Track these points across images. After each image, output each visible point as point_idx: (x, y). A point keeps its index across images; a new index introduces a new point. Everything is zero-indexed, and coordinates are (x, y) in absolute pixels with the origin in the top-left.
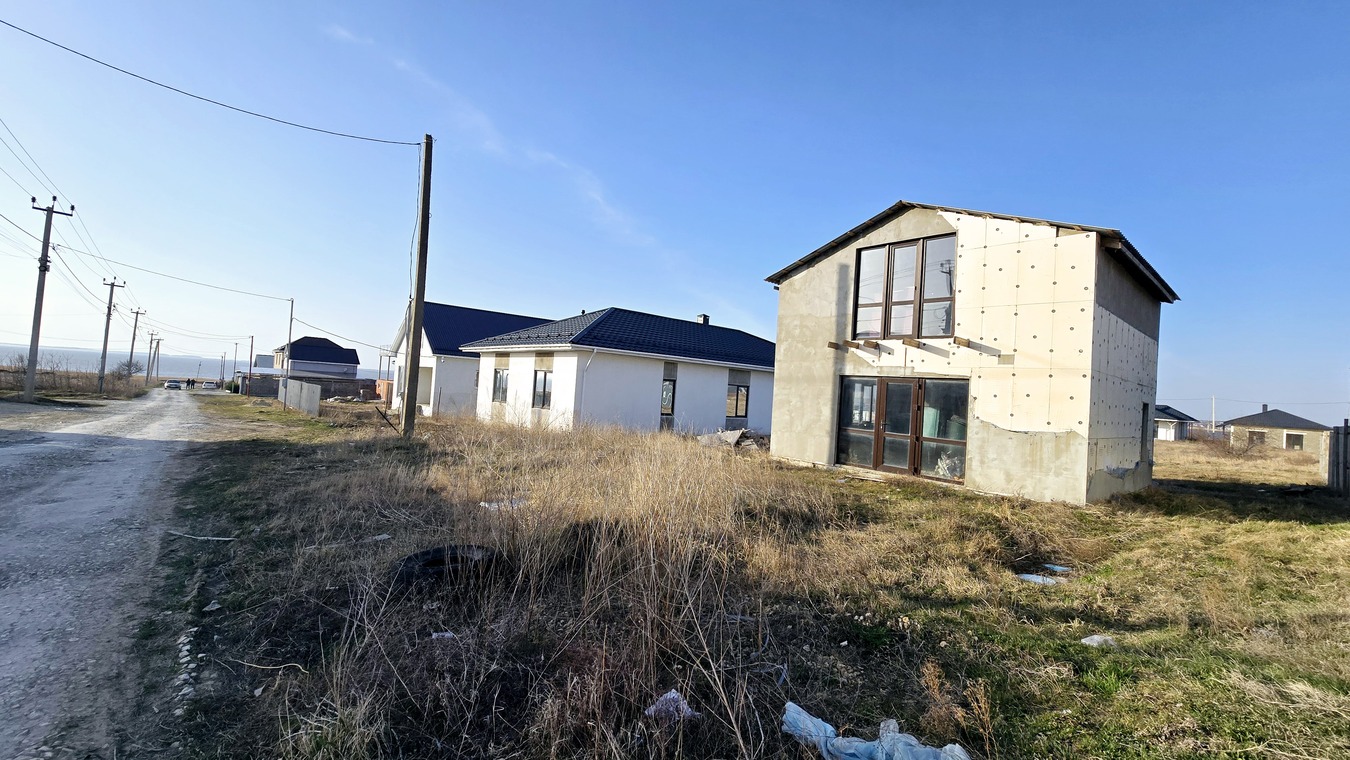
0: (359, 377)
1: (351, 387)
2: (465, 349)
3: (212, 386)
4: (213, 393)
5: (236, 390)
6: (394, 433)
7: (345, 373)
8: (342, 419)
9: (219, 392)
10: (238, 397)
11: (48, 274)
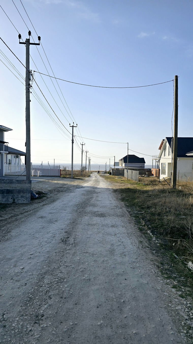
0: (145, 168)
1: (143, 172)
2: (188, 155)
3: (104, 173)
4: (105, 175)
5: (110, 174)
6: (169, 187)
7: (141, 167)
8: (146, 183)
9: (106, 175)
10: (111, 176)
11: (74, 144)
